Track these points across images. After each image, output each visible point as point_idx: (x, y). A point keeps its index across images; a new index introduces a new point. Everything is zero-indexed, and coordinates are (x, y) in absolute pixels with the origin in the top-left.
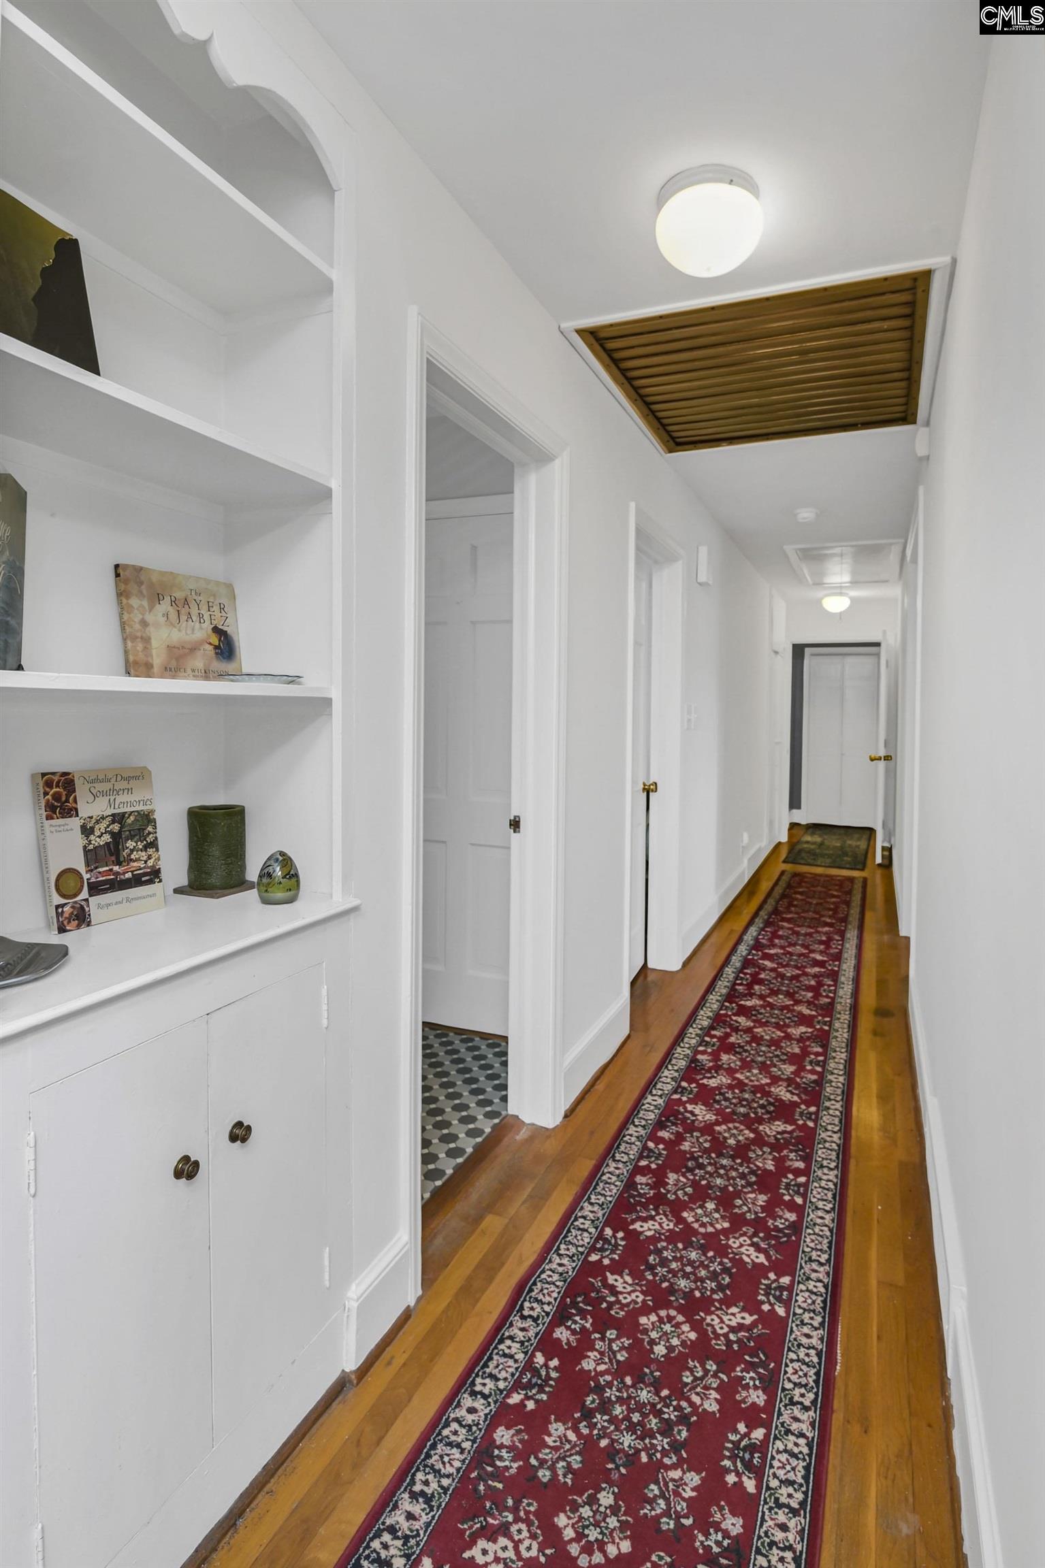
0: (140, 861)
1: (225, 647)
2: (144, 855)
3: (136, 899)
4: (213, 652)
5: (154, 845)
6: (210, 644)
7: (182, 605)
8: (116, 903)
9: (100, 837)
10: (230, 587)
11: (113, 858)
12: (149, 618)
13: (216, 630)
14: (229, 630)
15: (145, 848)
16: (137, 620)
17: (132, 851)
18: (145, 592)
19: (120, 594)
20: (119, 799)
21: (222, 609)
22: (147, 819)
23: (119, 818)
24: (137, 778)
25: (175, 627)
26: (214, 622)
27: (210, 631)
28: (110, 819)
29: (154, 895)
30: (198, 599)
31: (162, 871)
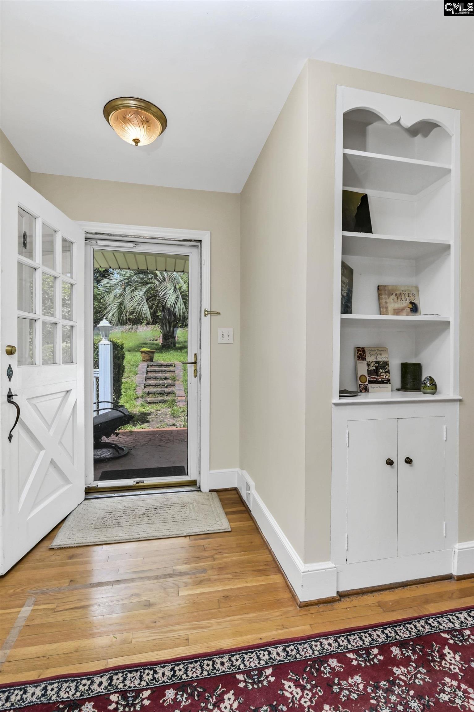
0: (384, 376)
1: (414, 308)
2: (385, 374)
3: (382, 387)
4: (410, 310)
5: (388, 372)
6: (409, 307)
7: (399, 296)
8: (376, 387)
9: (372, 367)
10: (417, 288)
11: (376, 374)
12: (388, 301)
13: (411, 303)
14: (416, 302)
15: (385, 372)
16: (384, 302)
17: (381, 373)
18: (387, 293)
19: (379, 295)
20: (378, 357)
21: (413, 295)
22: (386, 364)
23: (378, 362)
24: (383, 351)
25: (396, 303)
26: (410, 300)
27: (409, 303)
28: (375, 362)
29: (388, 387)
30: (405, 293)
31: (391, 380)
